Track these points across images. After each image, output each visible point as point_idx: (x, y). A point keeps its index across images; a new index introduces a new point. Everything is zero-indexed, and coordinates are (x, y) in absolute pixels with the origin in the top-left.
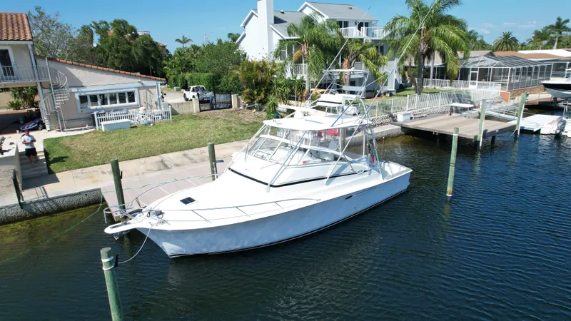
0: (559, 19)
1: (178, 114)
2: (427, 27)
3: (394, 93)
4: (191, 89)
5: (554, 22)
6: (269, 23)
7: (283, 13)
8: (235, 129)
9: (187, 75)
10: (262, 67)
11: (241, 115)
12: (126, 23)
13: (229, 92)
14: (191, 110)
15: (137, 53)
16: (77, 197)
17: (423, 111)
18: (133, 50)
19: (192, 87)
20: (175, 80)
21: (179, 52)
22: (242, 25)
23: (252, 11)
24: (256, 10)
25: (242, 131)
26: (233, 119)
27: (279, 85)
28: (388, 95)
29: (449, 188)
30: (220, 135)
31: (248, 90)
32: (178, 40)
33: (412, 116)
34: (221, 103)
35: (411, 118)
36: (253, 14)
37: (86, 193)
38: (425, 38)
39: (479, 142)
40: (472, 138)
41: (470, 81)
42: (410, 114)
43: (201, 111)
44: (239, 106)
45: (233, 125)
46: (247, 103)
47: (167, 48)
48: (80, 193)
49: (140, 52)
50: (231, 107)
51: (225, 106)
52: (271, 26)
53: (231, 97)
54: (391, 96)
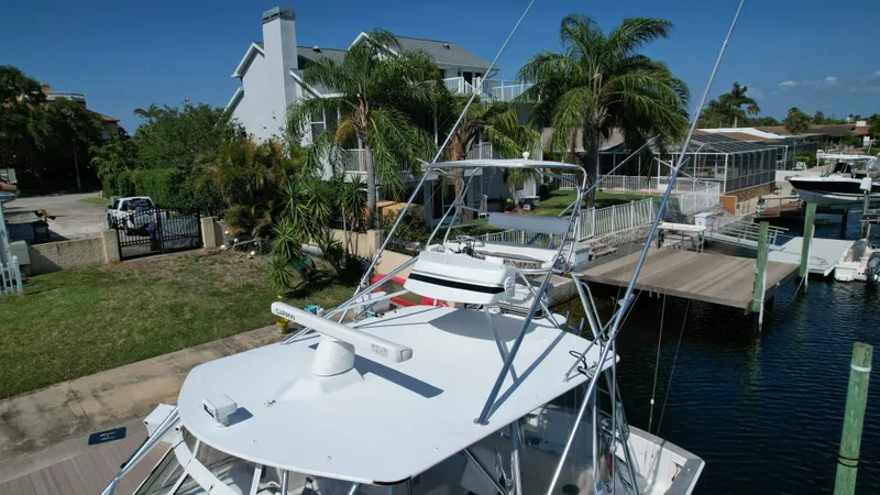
0: (737, 86)
1: (59, 269)
2: (604, 75)
3: (536, 203)
4: (120, 206)
5: (729, 90)
6: (287, 68)
7: (318, 51)
8: (193, 310)
9: (135, 174)
10: (269, 156)
11: (217, 266)
12: (18, 73)
13: (196, 211)
14: (97, 259)
15: (40, 132)
17: (607, 240)
18: (30, 126)
19: (122, 200)
20: (113, 183)
21: (143, 132)
22: (236, 74)
23: (254, 45)
24: (261, 43)
25: (209, 315)
26: (193, 280)
27: (301, 199)
28: (529, 208)
30: (144, 331)
31: (235, 208)
32: (138, 111)
33: (590, 253)
34: (174, 238)
35: (591, 257)
36: (255, 52)
38: (600, 98)
39: (758, 314)
40: (744, 306)
41: (659, 177)
42: (587, 250)
43: (123, 258)
44: (219, 242)
45: (191, 298)
46: (237, 236)
47: (120, 124)
49: (46, 129)
50: (200, 245)
51: (187, 243)
52: (292, 73)
53: (199, 224)
54: (532, 209)
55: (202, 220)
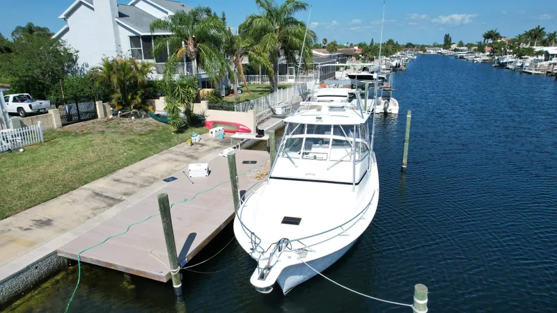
6: (113, 17)
8: (139, 141)
11: (122, 124)
14: (51, 126)
16: (23, 277)
22: (62, 16)
25: (149, 142)
26: (121, 130)
29: (405, 161)
30: (130, 150)
34: (83, 113)
36: (81, 4)
37: (35, 265)
38: (278, 38)
41: (288, 76)
42: (285, 107)
44: (106, 114)
45: (131, 137)
46: (119, 110)
48: (28, 268)
50: (95, 116)
52: (116, 19)
53: (95, 105)
54: (242, 92)
55: (97, 103)
